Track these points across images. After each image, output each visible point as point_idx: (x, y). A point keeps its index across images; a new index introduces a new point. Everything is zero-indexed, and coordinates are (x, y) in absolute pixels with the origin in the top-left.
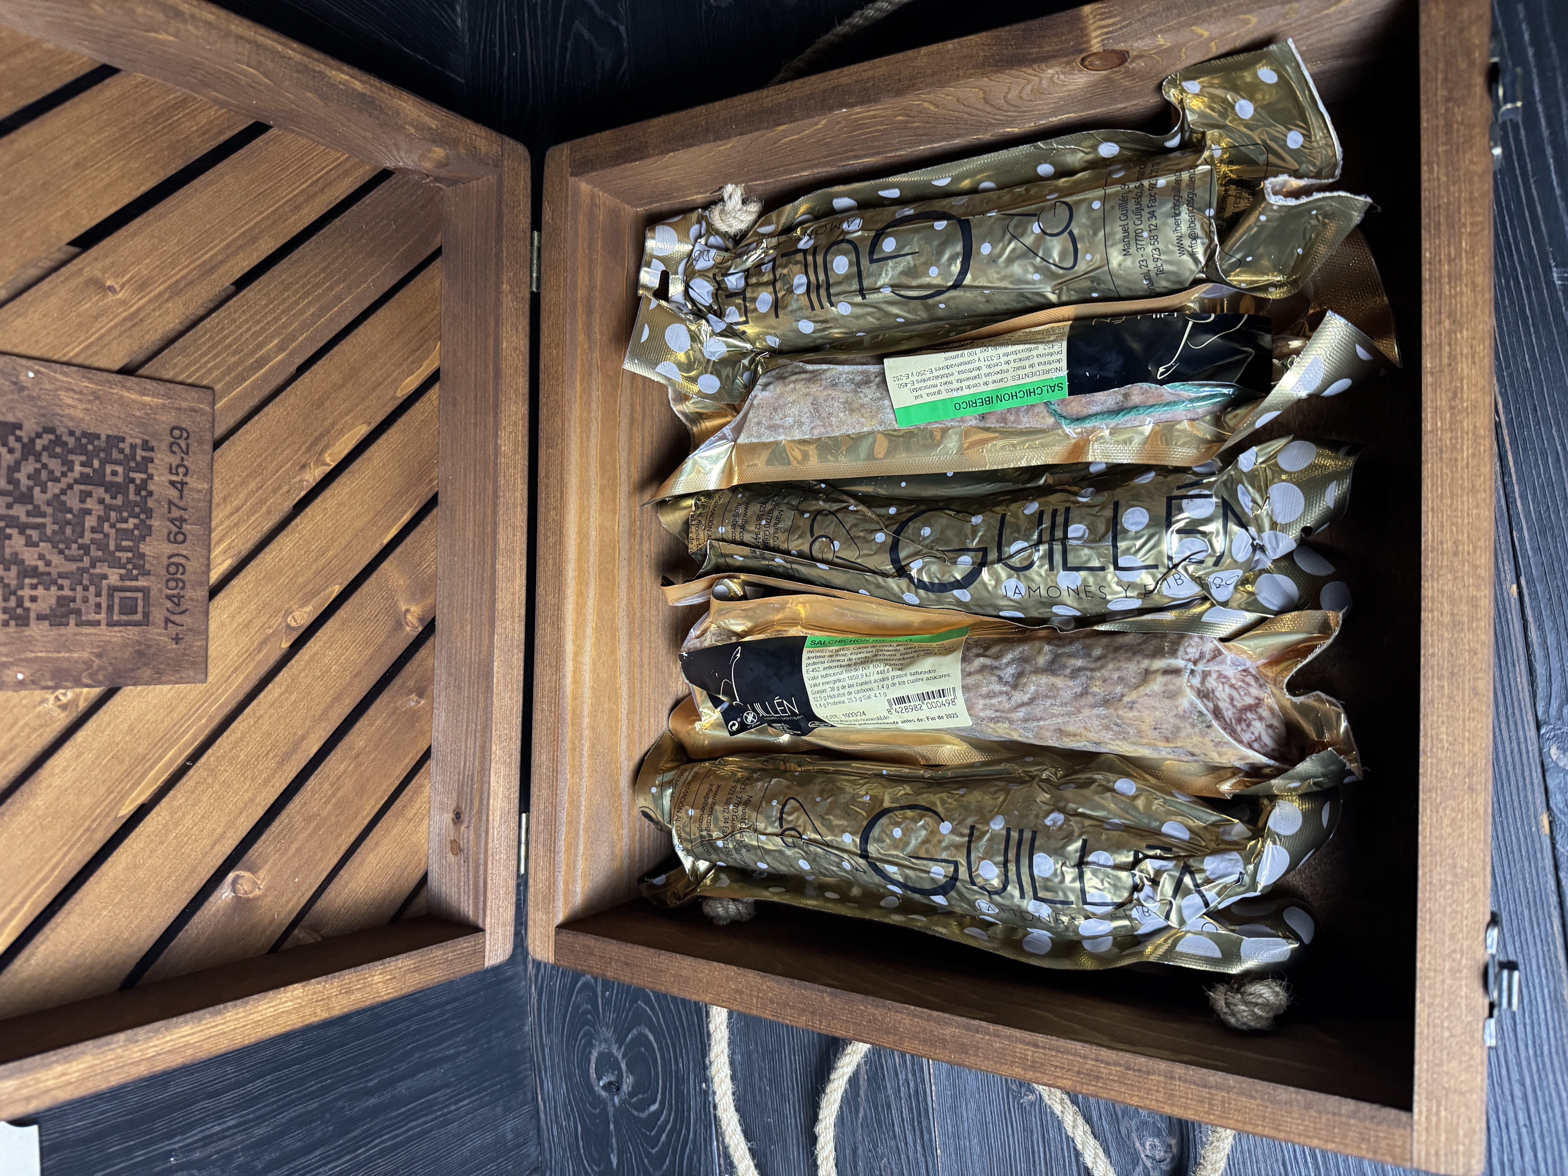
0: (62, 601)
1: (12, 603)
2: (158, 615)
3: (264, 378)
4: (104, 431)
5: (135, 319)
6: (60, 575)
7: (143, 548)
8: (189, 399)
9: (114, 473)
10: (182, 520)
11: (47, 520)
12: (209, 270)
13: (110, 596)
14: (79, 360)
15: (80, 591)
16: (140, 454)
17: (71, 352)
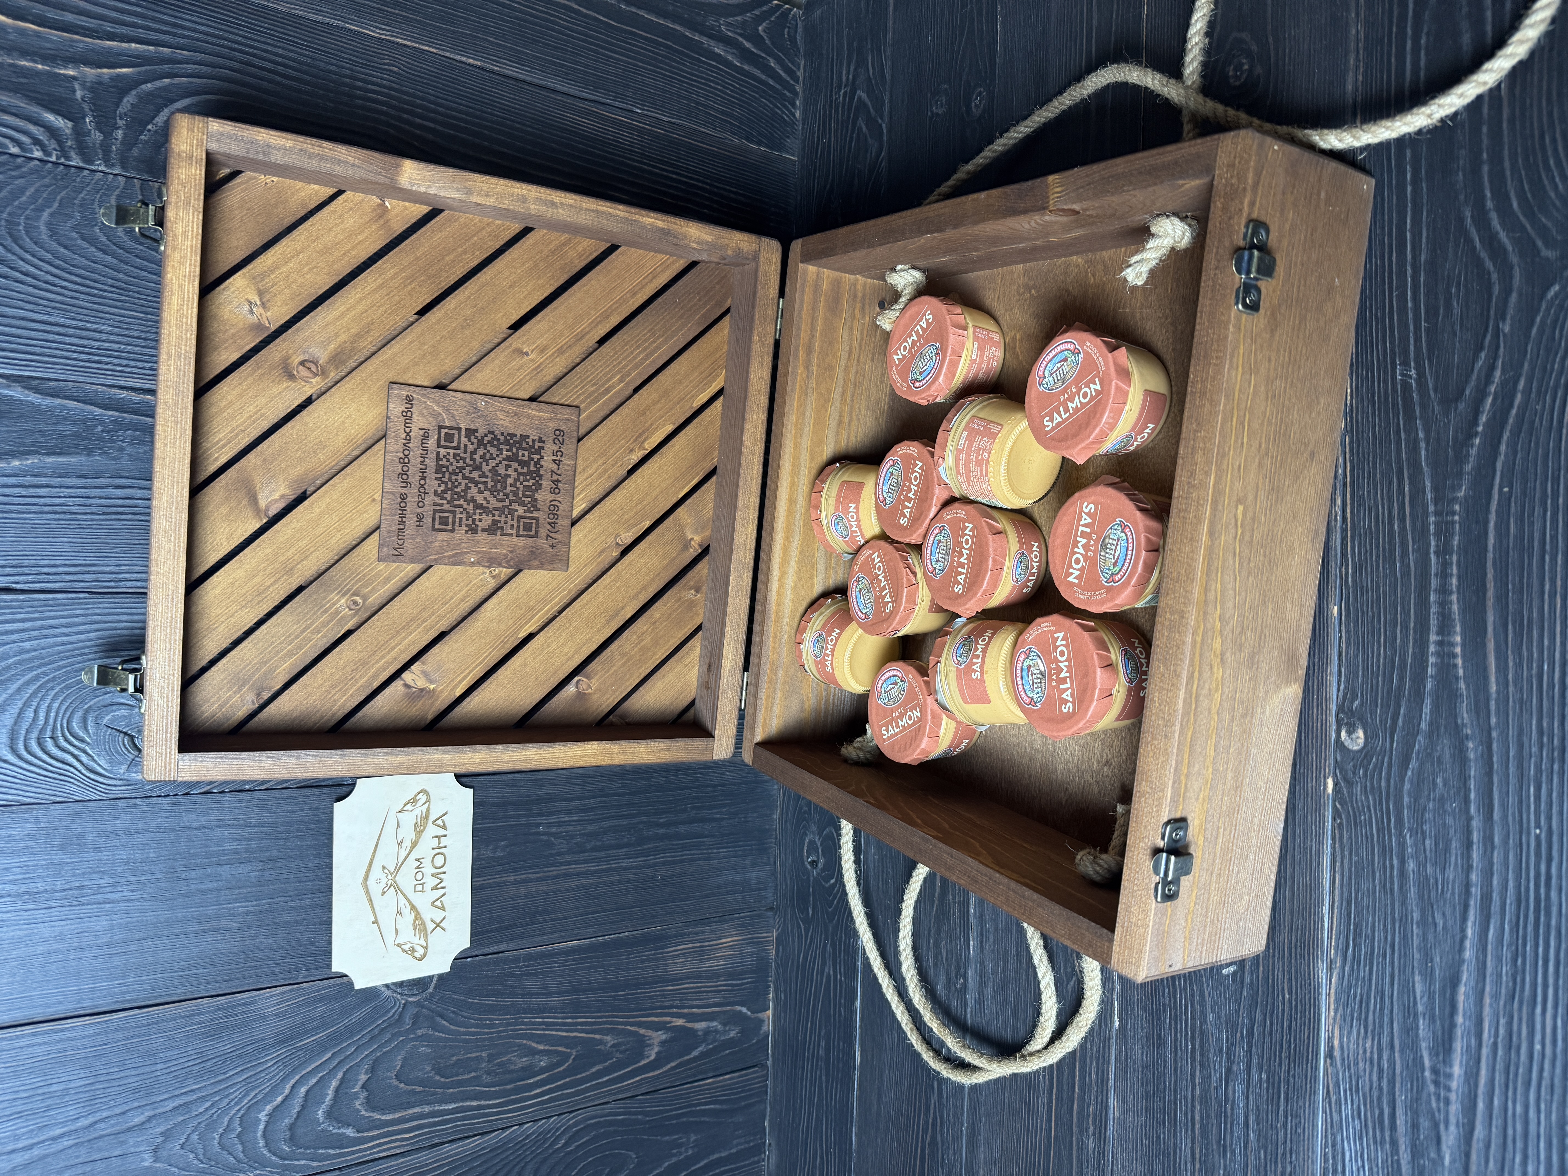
0: (495, 522)
1: (470, 522)
2: (543, 532)
3: (610, 399)
4: (519, 433)
5: (538, 369)
6: (494, 509)
7: (537, 496)
8: (567, 413)
9: (523, 455)
10: (558, 481)
11: (489, 480)
12: (580, 338)
13: (519, 521)
14: (507, 395)
15: (503, 518)
16: (537, 445)
17: (505, 390)
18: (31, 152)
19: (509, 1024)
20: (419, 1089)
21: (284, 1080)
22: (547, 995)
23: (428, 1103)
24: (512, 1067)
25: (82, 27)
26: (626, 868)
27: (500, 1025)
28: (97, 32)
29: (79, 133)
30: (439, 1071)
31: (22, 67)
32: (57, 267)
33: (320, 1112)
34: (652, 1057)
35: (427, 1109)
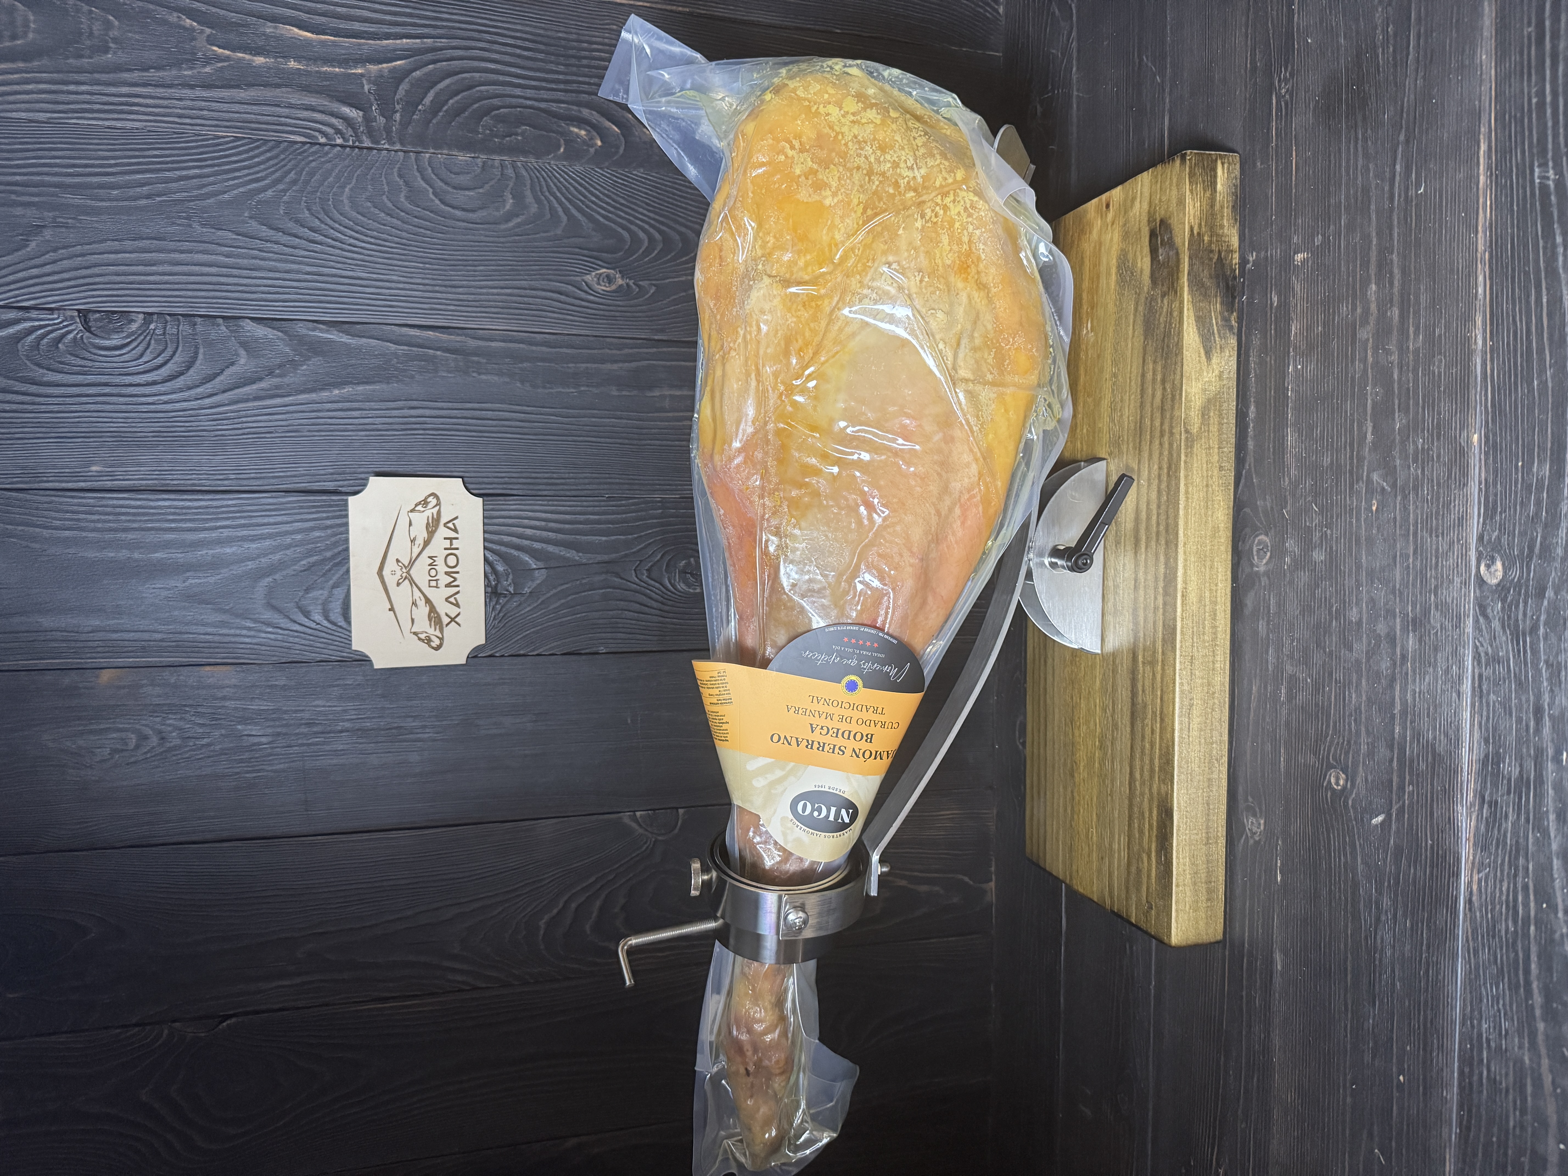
18: (335, 140)
20: (668, 915)
21: (559, 895)
25: (366, 32)
28: (377, 34)
29: (368, 119)
30: (685, 901)
31: (325, 73)
32: (357, 232)
33: (587, 925)
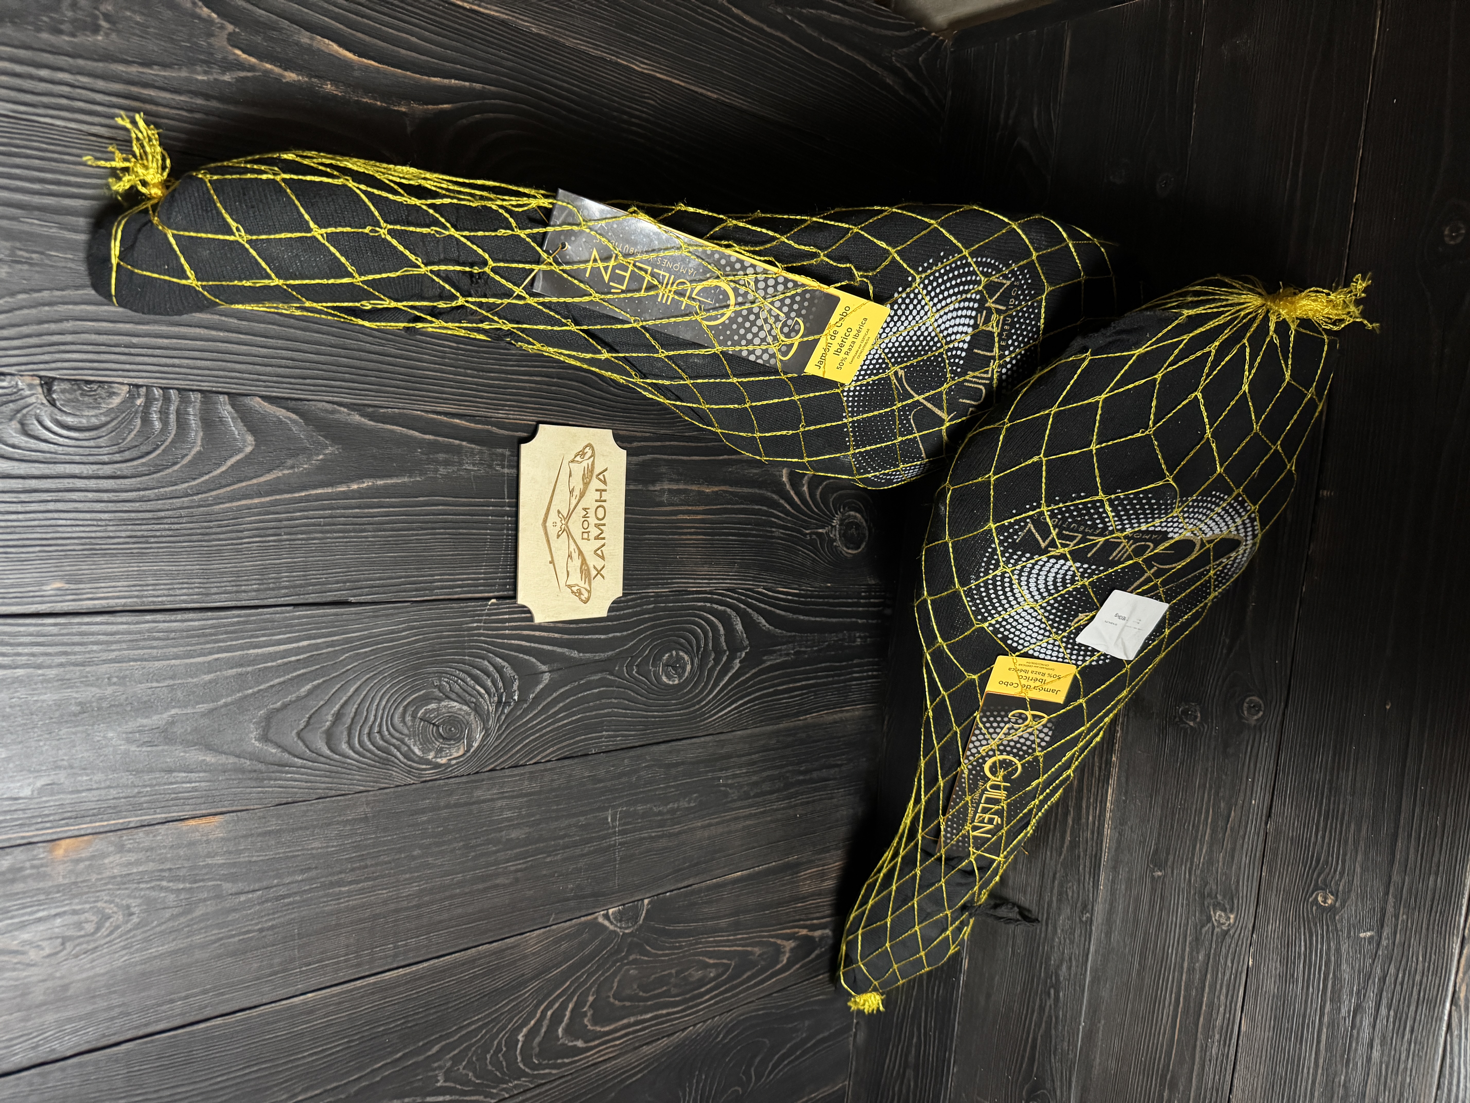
19: (691, 945)
20: (628, 1004)
21: (537, 1006)
22: (719, 918)
23: (633, 1015)
24: (692, 979)
26: (777, 810)
27: (685, 946)
28: (423, 68)
30: (643, 987)
31: (365, 105)
33: (560, 1030)
34: (785, 961)
35: (632, 1019)
